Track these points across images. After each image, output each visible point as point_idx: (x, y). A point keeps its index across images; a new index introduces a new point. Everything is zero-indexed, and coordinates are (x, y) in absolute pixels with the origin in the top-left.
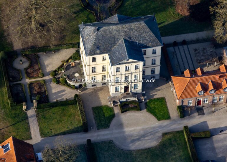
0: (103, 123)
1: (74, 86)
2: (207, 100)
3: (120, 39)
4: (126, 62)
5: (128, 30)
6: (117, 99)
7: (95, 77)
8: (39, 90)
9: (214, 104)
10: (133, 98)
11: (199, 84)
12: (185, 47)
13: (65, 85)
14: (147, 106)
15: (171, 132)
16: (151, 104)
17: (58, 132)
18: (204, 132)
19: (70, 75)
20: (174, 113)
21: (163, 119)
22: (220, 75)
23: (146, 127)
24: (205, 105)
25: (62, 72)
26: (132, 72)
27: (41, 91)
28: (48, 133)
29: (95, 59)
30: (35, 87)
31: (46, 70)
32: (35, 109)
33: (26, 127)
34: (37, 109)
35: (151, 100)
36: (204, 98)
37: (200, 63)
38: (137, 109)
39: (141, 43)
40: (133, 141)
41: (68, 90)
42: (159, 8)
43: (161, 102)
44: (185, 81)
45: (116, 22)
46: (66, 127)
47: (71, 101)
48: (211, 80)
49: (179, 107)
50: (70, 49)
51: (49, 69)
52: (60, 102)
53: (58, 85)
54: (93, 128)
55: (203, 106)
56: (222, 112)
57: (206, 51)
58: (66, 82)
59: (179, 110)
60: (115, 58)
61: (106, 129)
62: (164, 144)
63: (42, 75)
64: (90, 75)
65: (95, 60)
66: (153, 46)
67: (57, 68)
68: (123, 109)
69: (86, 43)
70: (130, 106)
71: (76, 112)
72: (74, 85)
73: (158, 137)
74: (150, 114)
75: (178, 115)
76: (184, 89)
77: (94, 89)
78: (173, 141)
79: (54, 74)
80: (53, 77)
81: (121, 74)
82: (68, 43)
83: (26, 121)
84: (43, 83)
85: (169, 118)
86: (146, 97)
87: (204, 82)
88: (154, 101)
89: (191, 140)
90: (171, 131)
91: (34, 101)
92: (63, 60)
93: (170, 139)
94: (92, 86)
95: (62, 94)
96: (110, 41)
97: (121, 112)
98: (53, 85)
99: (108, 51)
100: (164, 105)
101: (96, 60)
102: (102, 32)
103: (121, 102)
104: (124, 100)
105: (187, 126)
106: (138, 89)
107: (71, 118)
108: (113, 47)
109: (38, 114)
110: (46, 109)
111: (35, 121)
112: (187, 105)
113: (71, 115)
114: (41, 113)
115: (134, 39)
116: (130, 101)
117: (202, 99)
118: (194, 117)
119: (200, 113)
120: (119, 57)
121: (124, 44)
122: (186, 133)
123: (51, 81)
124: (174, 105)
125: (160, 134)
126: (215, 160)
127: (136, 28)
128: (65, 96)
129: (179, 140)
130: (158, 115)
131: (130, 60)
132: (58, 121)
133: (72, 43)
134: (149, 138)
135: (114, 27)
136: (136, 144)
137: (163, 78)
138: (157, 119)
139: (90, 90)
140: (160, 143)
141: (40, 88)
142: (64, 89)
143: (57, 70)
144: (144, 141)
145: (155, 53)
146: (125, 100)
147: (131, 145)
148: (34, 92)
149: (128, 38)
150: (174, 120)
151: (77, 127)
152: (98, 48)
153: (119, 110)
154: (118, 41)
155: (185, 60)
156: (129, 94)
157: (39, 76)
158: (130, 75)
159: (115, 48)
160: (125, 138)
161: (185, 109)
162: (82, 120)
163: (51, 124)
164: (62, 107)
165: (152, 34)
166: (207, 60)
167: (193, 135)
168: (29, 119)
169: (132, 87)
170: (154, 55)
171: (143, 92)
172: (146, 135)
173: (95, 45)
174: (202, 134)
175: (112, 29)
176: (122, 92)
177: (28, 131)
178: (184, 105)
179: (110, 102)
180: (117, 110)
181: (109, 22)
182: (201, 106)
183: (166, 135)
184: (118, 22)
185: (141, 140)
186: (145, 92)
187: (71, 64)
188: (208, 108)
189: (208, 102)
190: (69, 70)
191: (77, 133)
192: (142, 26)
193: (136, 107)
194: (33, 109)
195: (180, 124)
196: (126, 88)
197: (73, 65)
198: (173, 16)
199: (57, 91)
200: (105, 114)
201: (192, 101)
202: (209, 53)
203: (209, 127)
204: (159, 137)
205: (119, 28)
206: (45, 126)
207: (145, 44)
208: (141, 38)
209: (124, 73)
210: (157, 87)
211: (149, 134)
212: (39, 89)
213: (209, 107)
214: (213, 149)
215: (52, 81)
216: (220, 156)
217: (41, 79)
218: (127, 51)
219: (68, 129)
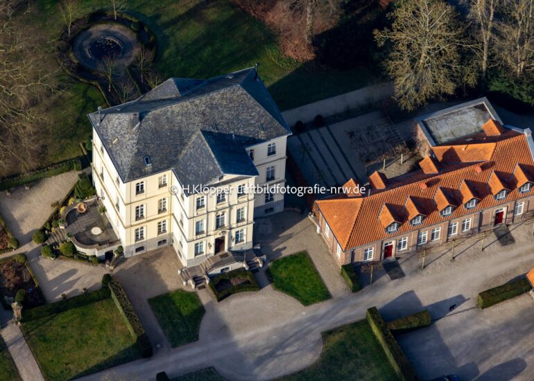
0: (181, 330)
1: (95, 256)
2: (405, 243)
3: (193, 133)
4: (218, 182)
5: (208, 110)
6: (201, 271)
7: (142, 228)
8: (18, 278)
9: (420, 249)
10: (237, 263)
11: (385, 208)
12: (323, 130)
13: (73, 257)
14: (271, 277)
15: (340, 327)
16: (280, 270)
17: (85, 368)
18: (415, 315)
19: (79, 233)
20: (336, 284)
21: (314, 302)
22: (428, 180)
23: (283, 324)
24: (401, 255)
25: (59, 230)
26: (231, 204)
27: (22, 279)
28: (62, 372)
29: (142, 186)
30: (6, 274)
31: (21, 230)
32: (19, 323)
33: (7, 367)
34: (22, 322)
35: (277, 263)
36: (398, 238)
37: (368, 161)
38: (252, 287)
39: (242, 134)
40: (260, 361)
41: (82, 268)
42: (242, 53)
43: (301, 263)
44: (352, 205)
45: (174, 96)
46: (101, 352)
47: (96, 291)
48: (409, 196)
49: (346, 268)
50: (63, 174)
51: (26, 228)
52: (73, 298)
53: (57, 260)
54: (162, 346)
55: (397, 258)
56: (442, 263)
57: (376, 133)
58: (75, 251)
59: (348, 275)
60: (190, 178)
61: (192, 344)
62: (331, 357)
63: (16, 242)
64: (132, 226)
65: (142, 188)
66: (268, 139)
67: (45, 222)
68: (220, 292)
69: (116, 154)
70: (234, 282)
71: (115, 315)
72: (93, 254)
73: (314, 342)
74: (283, 294)
75: (345, 286)
76: (352, 226)
77: (142, 257)
78: (350, 347)
79: (42, 236)
80: (40, 245)
81: (208, 213)
82: (56, 161)
83: (5, 354)
84: (21, 260)
85: (326, 296)
86: (264, 257)
87: (395, 203)
88: (284, 264)
89: (391, 338)
90: (339, 325)
91: (15, 305)
92: (54, 202)
93: (342, 344)
94: (137, 250)
95: (71, 279)
96: (172, 141)
97: (216, 299)
98: (46, 262)
99: (170, 163)
100: (309, 269)
101: (144, 189)
102: (150, 122)
103: (212, 277)
104: (217, 271)
105: (375, 308)
106: (245, 242)
107: (105, 332)
108: (181, 152)
109: (28, 333)
110: (43, 320)
111: (26, 352)
112: (363, 260)
113: (104, 323)
114: (33, 330)
115: (224, 128)
116: (230, 272)
117: (393, 243)
118: (383, 285)
119: (394, 275)
120: (200, 173)
121: (205, 142)
122: (375, 323)
123: (37, 253)
124: (331, 265)
125: (316, 336)
126: (453, 373)
127: (225, 101)
128: (79, 282)
129: (362, 343)
130: (301, 293)
131: (228, 177)
132: (77, 342)
133: (65, 161)
134: (295, 349)
135: (176, 108)
136: (268, 367)
137: (291, 209)
138: (302, 303)
139: (134, 260)
140: (322, 355)
141: (18, 273)
142: (73, 268)
143: (48, 227)
144: (285, 358)
145: (274, 153)
146: (220, 272)
147: (257, 370)
148: (6, 286)
149: (211, 127)
150: (340, 299)
151: (126, 350)
152: (147, 159)
153: (210, 295)
154: (190, 137)
155: (329, 159)
156: (226, 255)
157: (9, 246)
158: (227, 210)
159: (186, 154)
160: (239, 358)
161: (363, 269)
162: (135, 332)
163: (63, 351)
164: (78, 310)
165: (261, 110)
166: (384, 153)
167: (393, 326)
168: (10, 348)
169: (230, 238)
170: (272, 158)
171: (255, 248)
172: (286, 343)
173: (139, 153)
174: (411, 319)
175: (173, 112)
176: (210, 254)
177: (15, 377)
178: (356, 260)
179: (186, 281)
180: (206, 297)
181: (156, 99)
182: (392, 258)
183: (331, 336)
184: (180, 95)
185: (277, 356)
186: (261, 246)
187: (76, 207)
188: (408, 259)
189: (409, 247)
190: (74, 222)
191: (128, 364)
192: (238, 96)
193: (248, 282)
194: (14, 325)
195: (356, 305)
196: (219, 243)
197: (81, 210)
198: (279, 67)
199: (57, 274)
200: (182, 310)
201: (373, 250)
202: (384, 137)
203: (422, 302)
204: (317, 343)
205: (187, 107)
206: (50, 359)
207: (251, 136)
208: (239, 123)
209: (214, 209)
210: (283, 232)
211: (293, 339)
212: (15, 276)
213: (411, 257)
214: (444, 350)
215: (41, 254)
216: (463, 362)
217: (13, 253)
218: (216, 156)
219: (106, 358)
